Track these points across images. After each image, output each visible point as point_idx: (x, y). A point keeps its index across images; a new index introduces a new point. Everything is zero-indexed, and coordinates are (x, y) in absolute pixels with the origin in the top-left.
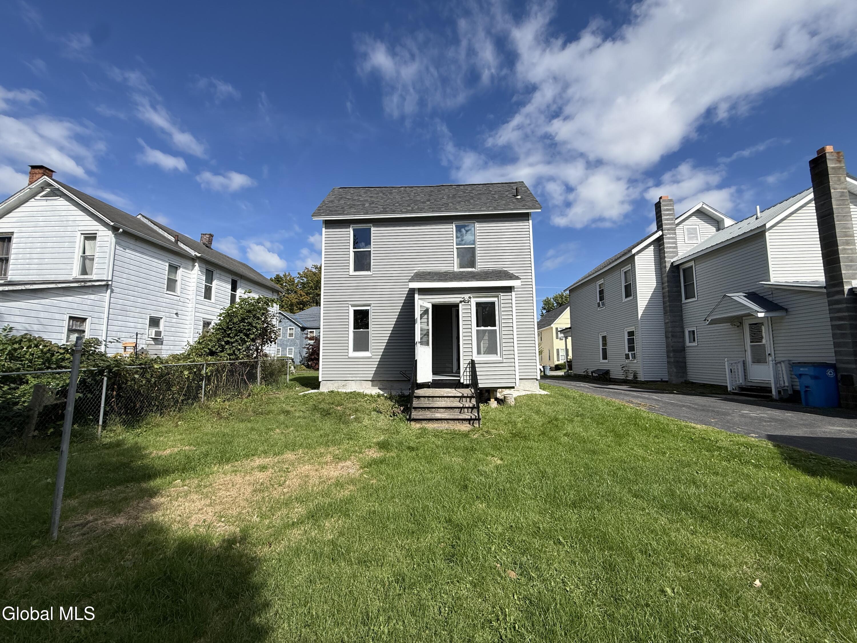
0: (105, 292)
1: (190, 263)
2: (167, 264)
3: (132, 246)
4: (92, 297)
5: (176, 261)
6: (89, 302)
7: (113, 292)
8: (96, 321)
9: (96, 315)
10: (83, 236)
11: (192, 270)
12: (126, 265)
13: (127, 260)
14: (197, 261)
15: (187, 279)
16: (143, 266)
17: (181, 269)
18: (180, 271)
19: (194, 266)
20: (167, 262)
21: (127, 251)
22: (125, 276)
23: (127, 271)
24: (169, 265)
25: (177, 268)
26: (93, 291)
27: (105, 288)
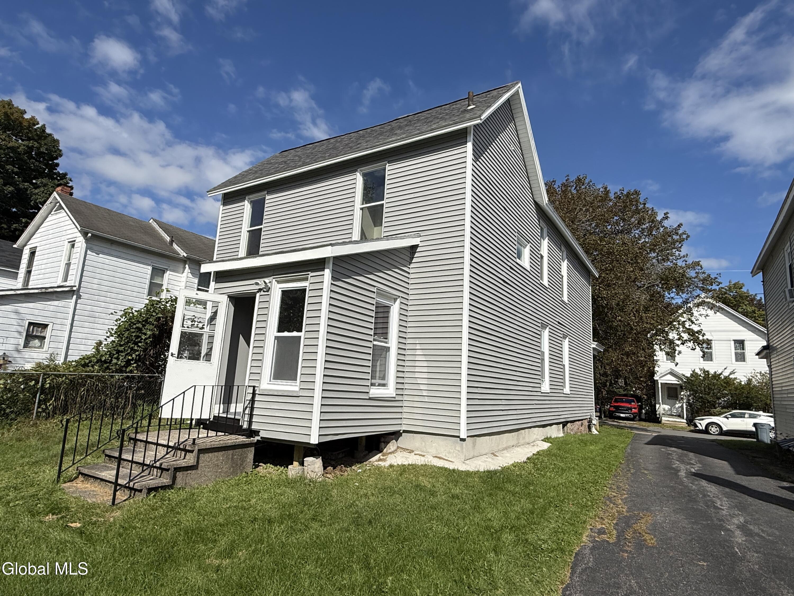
0: (71, 297)
1: (181, 266)
2: (150, 268)
3: (106, 250)
4: (56, 303)
5: (161, 264)
6: (52, 308)
7: (80, 298)
8: (59, 327)
9: (58, 321)
10: (69, 244)
11: (183, 273)
12: (98, 270)
13: (100, 265)
14: (188, 262)
15: (175, 283)
16: (119, 270)
17: (168, 272)
18: (167, 275)
19: (185, 268)
20: (149, 265)
21: (101, 255)
22: (96, 281)
23: (98, 276)
24: (153, 268)
25: (164, 271)
26: (57, 297)
27: (71, 295)
